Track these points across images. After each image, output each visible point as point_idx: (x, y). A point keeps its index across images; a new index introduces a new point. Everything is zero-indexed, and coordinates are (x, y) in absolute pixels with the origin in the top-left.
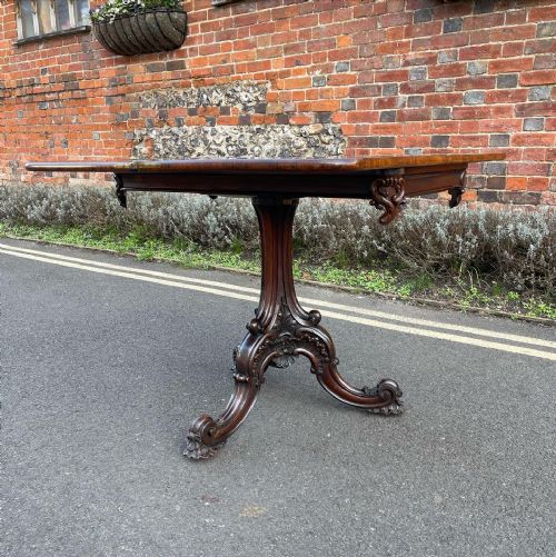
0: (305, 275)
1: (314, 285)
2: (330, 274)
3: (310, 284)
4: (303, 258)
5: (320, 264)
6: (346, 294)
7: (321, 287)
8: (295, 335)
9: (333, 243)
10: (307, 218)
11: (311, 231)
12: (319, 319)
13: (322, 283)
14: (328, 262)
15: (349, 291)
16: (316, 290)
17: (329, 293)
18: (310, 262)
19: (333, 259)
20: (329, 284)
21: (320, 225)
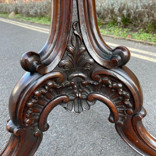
0: (129, 36)
1: (133, 41)
2: (142, 36)
3: (130, 40)
4: (129, 28)
5: (137, 31)
6: (150, 46)
7: (136, 42)
8: (91, 77)
9: (146, 19)
10: (133, 6)
11: (134, 13)
12: (126, 60)
13: (137, 40)
14: (141, 30)
15: (151, 45)
16: (133, 43)
17: (140, 45)
18: (132, 30)
19: (145, 28)
20: (141, 40)
21: (140, 9)
